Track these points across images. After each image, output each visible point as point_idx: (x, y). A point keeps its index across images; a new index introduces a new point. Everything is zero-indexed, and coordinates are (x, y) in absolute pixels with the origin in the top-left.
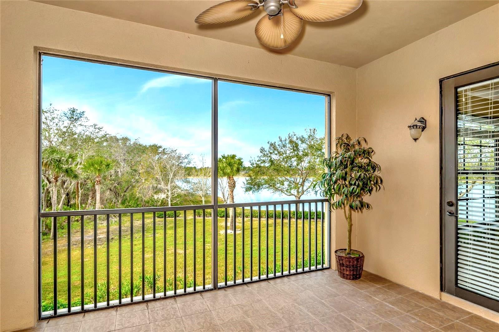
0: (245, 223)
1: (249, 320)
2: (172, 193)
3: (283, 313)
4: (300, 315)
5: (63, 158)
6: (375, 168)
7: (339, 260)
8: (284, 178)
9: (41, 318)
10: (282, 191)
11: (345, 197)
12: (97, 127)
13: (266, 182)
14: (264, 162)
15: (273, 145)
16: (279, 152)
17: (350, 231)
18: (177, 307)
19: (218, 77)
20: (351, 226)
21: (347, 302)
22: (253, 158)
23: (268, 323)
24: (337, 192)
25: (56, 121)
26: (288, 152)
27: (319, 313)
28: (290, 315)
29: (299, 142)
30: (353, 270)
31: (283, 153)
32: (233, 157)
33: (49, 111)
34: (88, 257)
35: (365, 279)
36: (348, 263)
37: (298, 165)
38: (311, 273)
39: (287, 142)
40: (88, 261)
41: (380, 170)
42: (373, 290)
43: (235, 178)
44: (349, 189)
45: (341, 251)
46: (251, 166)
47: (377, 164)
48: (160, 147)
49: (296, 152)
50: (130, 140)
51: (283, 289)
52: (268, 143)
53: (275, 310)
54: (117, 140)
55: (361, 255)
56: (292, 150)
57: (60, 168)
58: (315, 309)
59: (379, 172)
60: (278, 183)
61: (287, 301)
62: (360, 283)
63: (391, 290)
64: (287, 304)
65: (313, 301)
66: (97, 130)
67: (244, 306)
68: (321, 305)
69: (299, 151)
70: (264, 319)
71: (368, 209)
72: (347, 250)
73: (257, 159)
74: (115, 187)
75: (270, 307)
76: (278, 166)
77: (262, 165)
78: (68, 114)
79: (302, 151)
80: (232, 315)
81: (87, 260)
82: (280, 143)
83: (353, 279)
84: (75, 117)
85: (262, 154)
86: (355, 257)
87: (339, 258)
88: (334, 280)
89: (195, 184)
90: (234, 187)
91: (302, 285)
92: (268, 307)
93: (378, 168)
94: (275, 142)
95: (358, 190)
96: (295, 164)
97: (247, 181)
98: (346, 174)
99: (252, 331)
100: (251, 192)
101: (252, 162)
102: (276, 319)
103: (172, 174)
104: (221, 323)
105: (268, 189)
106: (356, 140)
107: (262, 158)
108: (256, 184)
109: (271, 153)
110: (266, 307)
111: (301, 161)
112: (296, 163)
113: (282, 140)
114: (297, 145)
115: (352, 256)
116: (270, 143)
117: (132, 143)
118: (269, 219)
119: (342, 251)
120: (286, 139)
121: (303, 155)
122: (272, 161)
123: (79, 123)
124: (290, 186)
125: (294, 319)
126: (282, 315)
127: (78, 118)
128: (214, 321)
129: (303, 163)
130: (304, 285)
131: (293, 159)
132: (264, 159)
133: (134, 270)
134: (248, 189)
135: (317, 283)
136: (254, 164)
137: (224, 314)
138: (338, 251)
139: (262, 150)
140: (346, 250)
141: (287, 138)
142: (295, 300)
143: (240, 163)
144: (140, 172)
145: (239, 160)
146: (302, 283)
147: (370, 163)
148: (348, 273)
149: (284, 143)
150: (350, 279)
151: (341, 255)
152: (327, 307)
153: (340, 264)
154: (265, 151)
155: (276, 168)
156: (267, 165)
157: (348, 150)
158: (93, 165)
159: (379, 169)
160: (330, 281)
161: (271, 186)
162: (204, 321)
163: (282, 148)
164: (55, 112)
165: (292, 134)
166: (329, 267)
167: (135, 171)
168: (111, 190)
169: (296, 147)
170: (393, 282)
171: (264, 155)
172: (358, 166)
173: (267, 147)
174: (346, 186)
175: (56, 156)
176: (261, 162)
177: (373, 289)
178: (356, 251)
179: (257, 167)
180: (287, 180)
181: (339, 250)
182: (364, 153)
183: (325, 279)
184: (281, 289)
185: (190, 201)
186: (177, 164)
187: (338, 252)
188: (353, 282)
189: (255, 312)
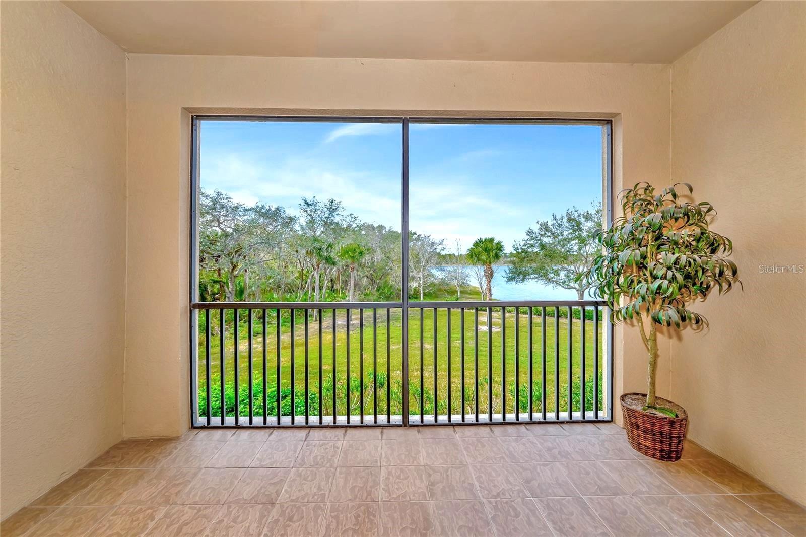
0: (506, 320)
1: (431, 505)
2: (424, 282)
3: (496, 508)
4: (530, 523)
5: (323, 247)
6: (716, 245)
7: (629, 416)
8: (560, 267)
9: (193, 427)
10: (557, 282)
11: (640, 299)
12: (353, 216)
13: (535, 272)
14: (532, 246)
15: (544, 226)
16: (553, 234)
17: (654, 365)
18: (340, 448)
19: (408, 117)
20: (656, 356)
21: (642, 517)
22: (517, 242)
23: (461, 523)
24: (625, 289)
25: (319, 212)
26: (566, 233)
27: (570, 530)
28: (509, 518)
29: (582, 220)
30: (662, 442)
31: (558, 235)
32: (492, 240)
33: (313, 204)
34: (340, 341)
35: (691, 462)
36: (648, 426)
37: (580, 250)
38: (572, 424)
39: (565, 220)
40: (340, 345)
41: (731, 248)
42: (714, 499)
43: (494, 266)
44: (650, 285)
45: (634, 397)
46: (515, 252)
47: (721, 237)
48: (415, 233)
49: (577, 233)
50: (385, 228)
51: (512, 449)
52: (538, 223)
53: (483, 496)
54: (373, 228)
55: (681, 416)
56: (571, 231)
57: (320, 256)
58: (563, 517)
59: (726, 253)
60: (550, 273)
61: (511, 479)
62: (679, 472)
63: (768, 514)
64: (510, 487)
65: (564, 494)
66: (353, 219)
67: (435, 471)
68: (580, 509)
69: (582, 232)
70: (457, 511)
71: (698, 329)
72: (648, 396)
73: (522, 243)
74: (371, 274)
75: (476, 484)
76: (551, 251)
77: (530, 250)
78: (328, 204)
79: (587, 231)
80: (408, 486)
81: (338, 344)
82: (555, 221)
83: (662, 458)
84: (333, 208)
85: (529, 237)
86: (666, 418)
87: (630, 414)
88: (617, 449)
89: (450, 272)
90: (492, 276)
91: (549, 450)
92: (472, 485)
93: (725, 244)
94: (547, 222)
95: (671, 290)
96: (576, 248)
97: (510, 269)
98: (644, 257)
99: (426, 534)
100: (514, 283)
101: (516, 247)
102: (480, 518)
103: (425, 261)
104: (384, 499)
105: (536, 280)
106: (668, 191)
107: (529, 242)
108: (521, 272)
109: (541, 235)
110: (469, 483)
111: (586, 245)
112: (578, 247)
113: (557, 218)
114: (579, 224)
115: (659, 414)
116: (540, 223)
117: (387, 230)
118: (546, 317)
119: (637, 397)
120: (562, 216)
121: (589, 236)
122: (543, 246)
123: (337, 213)
124: (568, 276)
125: (515, 529)
126: (493, 513)
127: (336, 208)
128: (376, 490)
129: (588, 247)
130: (554, 450)
131: (572, 242)
132: (532, 242)
133: (378, 360)
134: (510, 279)
135: (579, 449)
136: (518, 250)
137: (398, 480)
138: (629, 396)
139: (530, 233)
140: (645, 396)
141: (565, 215)
142: (528, 481)
143: (499, 247)
144: (395, 259)
145: (499, 243)
146: (550, 445)
147: (702, 234)
148: (648, 444)
149: (559, 222)
150: (653, 456)
151: (634, 407)
152: (593, 518)
153: (632, 424)
154: (534, 233)
155: (550, 254)
156: (536, 250)
157: (646, 211)
158: (347, 253)
159: (728, 247)
160: (609, 451)
161: (541, 276)
162: (362, 486)
163: (557, 229)
164: (318, 204)
165: (572, 209)
166: (609, 418)
167: (389, 258)
168: (367, 277)
169: (576, 226)
170: (773, 491)
171: (532, 238)
172: (673, 240)
173: (536, 228)
174: (646, 280)
175: (317, 245)
176: (528, 247)
177: (713, 496)
178: (670, 402)
179: (522, 252)
180: (563, 268)
181: (630, 394)
182: (686, 214)
183: (598, 443)
184: (507, 449)
185: (445, 290)
186: (431, 250)
187: (628, 400)
188: (661, 464)
189: (447, 489)
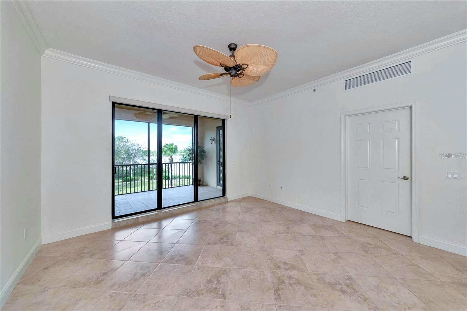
32: (172, 145)
43: (173, 157)
48: (125, 138)
90: (173, 161)
101: (184, 148)
103: (134, 155)
145: (176, 146)
186: (137, 148)
